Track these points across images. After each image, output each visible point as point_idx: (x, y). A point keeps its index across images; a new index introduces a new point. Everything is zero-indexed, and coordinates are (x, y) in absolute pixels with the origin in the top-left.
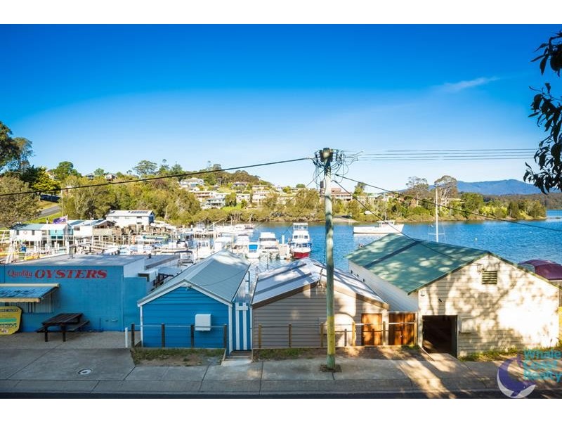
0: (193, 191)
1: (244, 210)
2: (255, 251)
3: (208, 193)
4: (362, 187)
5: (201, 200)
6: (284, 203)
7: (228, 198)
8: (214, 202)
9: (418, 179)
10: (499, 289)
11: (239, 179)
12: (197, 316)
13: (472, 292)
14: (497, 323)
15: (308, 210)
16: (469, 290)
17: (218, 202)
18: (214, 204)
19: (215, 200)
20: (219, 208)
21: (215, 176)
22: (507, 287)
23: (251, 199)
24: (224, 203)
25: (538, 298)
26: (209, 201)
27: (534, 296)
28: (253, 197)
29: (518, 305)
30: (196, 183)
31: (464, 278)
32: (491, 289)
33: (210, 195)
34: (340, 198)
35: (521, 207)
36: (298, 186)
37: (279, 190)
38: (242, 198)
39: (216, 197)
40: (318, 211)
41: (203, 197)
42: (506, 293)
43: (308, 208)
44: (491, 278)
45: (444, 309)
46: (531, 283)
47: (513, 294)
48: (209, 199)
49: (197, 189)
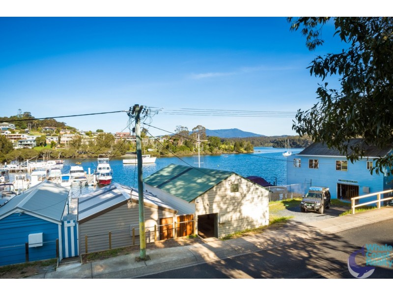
0: (5, 134)
1: (53, 149)
2: (67, 181)
3: (20, 136)
4: (145, 132)
5: (13, 141)
6: (87, 143)
7: (38, 140)
8: (25, 143)
9: (182, 127)
10: (241, 194)
11: (48, 125)
12: (30, 235)
13: (227, 197)
14: (241, 214)
15: (106, 149)
16: (226, 196)
17: (29, 143)
18: (26, 145)
19: (27, 142)
20: (30, 147)
21: (25, 122)
22: (245, 192)
23: (59, 140)
24: (35, 143)
25: (260, 198)
26: (21, 142)
27: (259, 196)
28: (61, 139)
29: (251, 202)
30: (8, 127)
31: (223, 189)
32: (237, 194)
33: (21, 137)
34: (130, 140)
35: (241, 146)
36: (98, 131)
37: (82, 133)
38: (52, 140)
39: (27, 139)
40: (114, 149)
41: (15, 139)
42: (245, 196)
43: (106, 147)
44: (235, 188)
45: (212, 210)
46: (257, 189)
47: (249, 196)
48: (20, 140)
49: (9, 132)
